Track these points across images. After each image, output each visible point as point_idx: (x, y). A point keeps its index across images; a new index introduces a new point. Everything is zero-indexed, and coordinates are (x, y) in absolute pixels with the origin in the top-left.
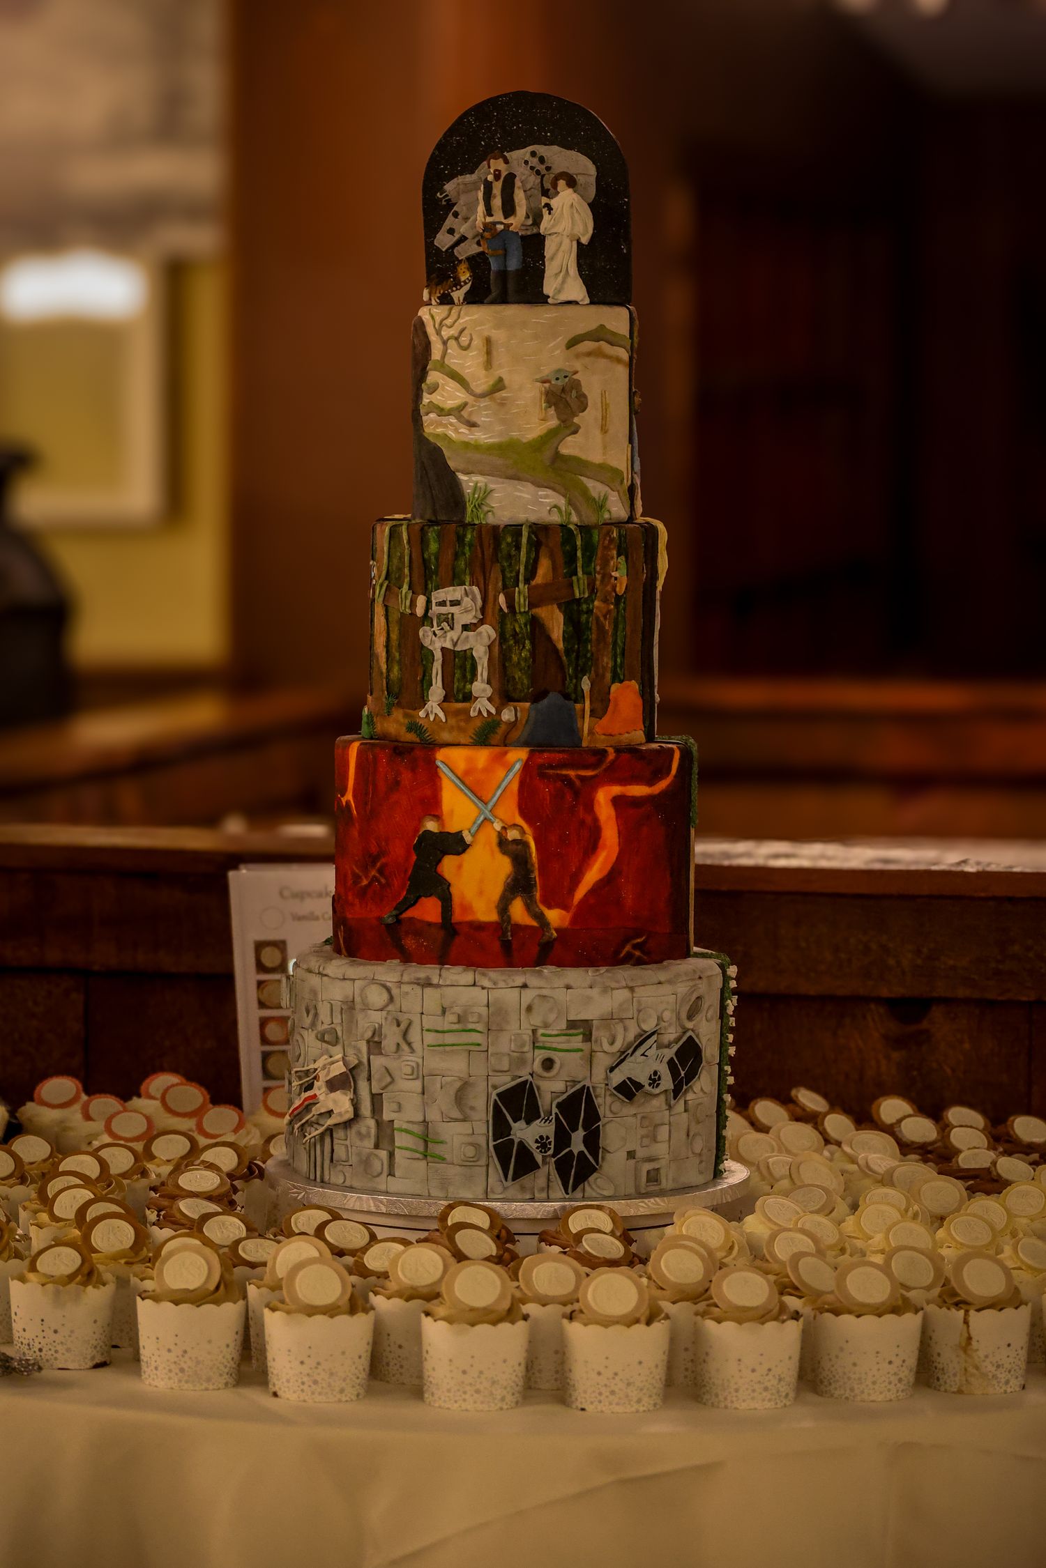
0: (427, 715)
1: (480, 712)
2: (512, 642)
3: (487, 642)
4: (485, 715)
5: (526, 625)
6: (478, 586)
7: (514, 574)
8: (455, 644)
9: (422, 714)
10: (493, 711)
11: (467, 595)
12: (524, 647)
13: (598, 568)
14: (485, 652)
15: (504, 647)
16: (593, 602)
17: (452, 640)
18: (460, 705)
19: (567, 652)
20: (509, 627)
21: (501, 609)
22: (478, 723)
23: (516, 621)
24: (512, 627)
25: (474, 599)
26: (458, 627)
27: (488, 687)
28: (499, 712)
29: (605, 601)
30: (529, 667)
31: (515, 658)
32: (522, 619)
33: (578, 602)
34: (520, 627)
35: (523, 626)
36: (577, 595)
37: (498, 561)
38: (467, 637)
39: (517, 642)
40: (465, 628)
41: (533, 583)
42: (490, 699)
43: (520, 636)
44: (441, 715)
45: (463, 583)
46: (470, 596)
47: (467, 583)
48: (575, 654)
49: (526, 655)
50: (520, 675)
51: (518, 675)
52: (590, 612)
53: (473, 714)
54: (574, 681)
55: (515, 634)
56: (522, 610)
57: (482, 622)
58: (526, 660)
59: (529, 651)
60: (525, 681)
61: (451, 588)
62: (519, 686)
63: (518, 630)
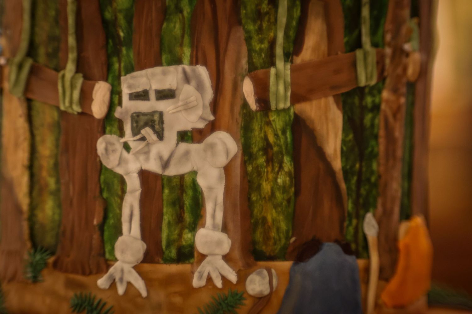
0: (113, 285)
1: (209, 279)
2: (261, 160)
3: (223, 160)
4: (219, 284)
5: (284, 132)
6: (205, 64)
7: (265, 45)
8: (166, 165)
9: (102, 282)
10: (233, 277)
11: (187, 79)
12: (281, 168)
13: (388, 37)
14: (220, 178)
15: (250, 168)
16: (380, 92)
17: (161, 158)
18: (174, 268)
19: (346, 173)
20: (257, 135)
21: (245, 105)
22: (206, 298)
23: (269, 123)
24: (262, 135)
25: (200, 87)
26: (171, 136)
27: (224, 237)
28: (242, 278)
29: (395, 91)
30: (289, 201)
31: (266, 187)
32: (278, 122)
33: (360, 92)
34: (276, 135)
35: (280, 133)
36: (363, 82)
37: (240, 23)
38: (187, 153)
39: (269, 161)
40: (183, 136)
41: (298, 60)
42: (227, 258)
43: (276, 149)
44: (140, 285)
45: (178, 61)
46: (193, 83)
47: (186, 60)
48: (355, 178)
49: (284, 182)
50: (275, 215)
51: (271, 215)
52: (376, 108)
53: (196, 282)
54: (354, 222)
55: (267, 148)
56: (281, 106)
57: (213, 127)
58: (284, 189)
59: (289, 174)
60: (283, 226)
61: (158, 69)
62: (273, 234)
63: (271, 139)
